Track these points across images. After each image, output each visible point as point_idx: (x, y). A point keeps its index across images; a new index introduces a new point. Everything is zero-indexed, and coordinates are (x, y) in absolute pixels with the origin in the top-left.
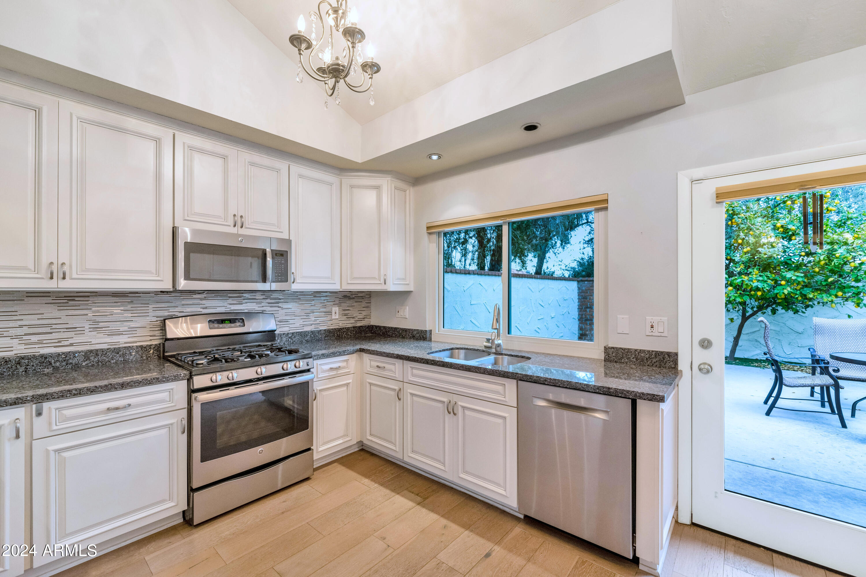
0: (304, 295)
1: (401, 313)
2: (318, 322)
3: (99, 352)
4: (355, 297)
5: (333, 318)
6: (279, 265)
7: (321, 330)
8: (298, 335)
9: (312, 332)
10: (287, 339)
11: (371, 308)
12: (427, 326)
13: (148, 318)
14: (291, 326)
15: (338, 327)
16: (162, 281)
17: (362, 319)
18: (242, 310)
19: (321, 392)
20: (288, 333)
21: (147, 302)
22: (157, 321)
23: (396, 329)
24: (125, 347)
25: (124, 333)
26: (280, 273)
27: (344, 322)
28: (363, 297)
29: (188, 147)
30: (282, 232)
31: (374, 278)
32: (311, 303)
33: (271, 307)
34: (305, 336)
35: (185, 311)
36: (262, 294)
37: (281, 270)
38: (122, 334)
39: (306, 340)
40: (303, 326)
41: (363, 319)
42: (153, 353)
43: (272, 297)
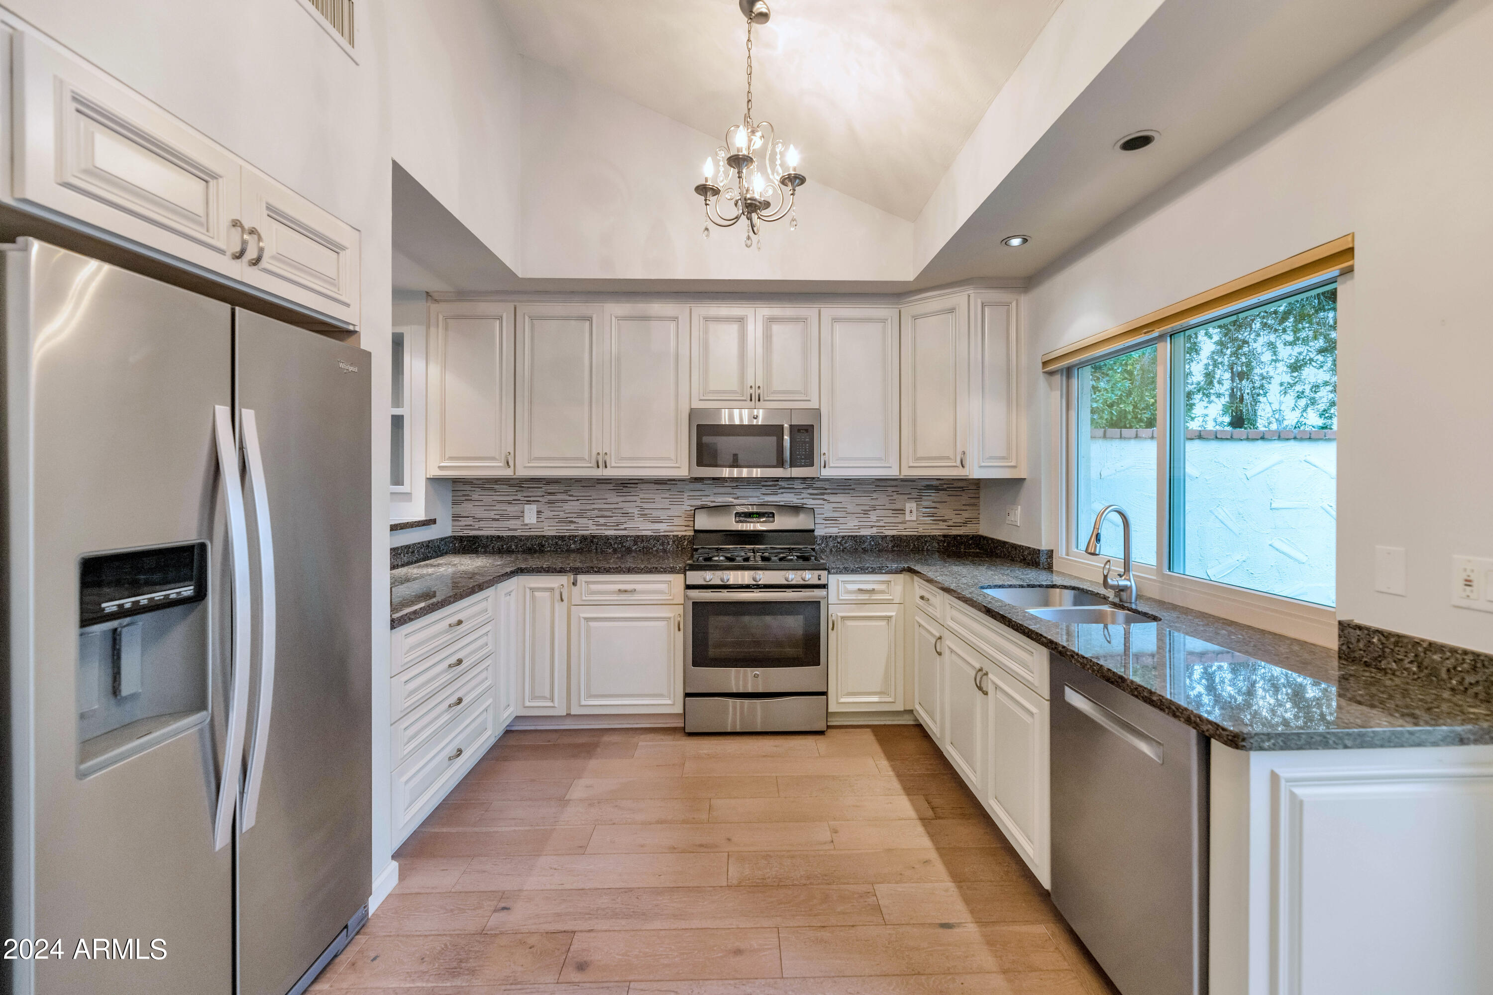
0: (861, 484)
1: (1012, 518)
2: (881, 524)
3: (644, 538)
4: (948, 487)
5: (906, 519)
6: (802, 444)
7: (886, 536)
8: (851, 539)
9: (871, 537)
10: (835, 543)
11: (979, 506)
12: (1043, 543)
13: (683, 506)
14: (842, 527)
15: (915, 533)
16: (679, 467)
17: (962, 524)
18: (777, 502)
19: (845, 621)
20: (836, 536)
21: (682, 490)
22: (691, 510)
23: (1005, 543)
24: (664, 536)
25: (664, 521)
26: (803, 455)
27: (926, 527)
28: (964, 488)
29: (704, 318)
30: (809, 401)
31: (948, 458)
32: (872, 495)
33: (813, 499)
34: (861, 542)
35: (716, 501)
36: (803, 482)
37: (806, 451)
38: (662, 522)
39: (862, 549)
40: (859, 529)
41: (964, 523)
42: (687, 544)
43: (815, 486)
